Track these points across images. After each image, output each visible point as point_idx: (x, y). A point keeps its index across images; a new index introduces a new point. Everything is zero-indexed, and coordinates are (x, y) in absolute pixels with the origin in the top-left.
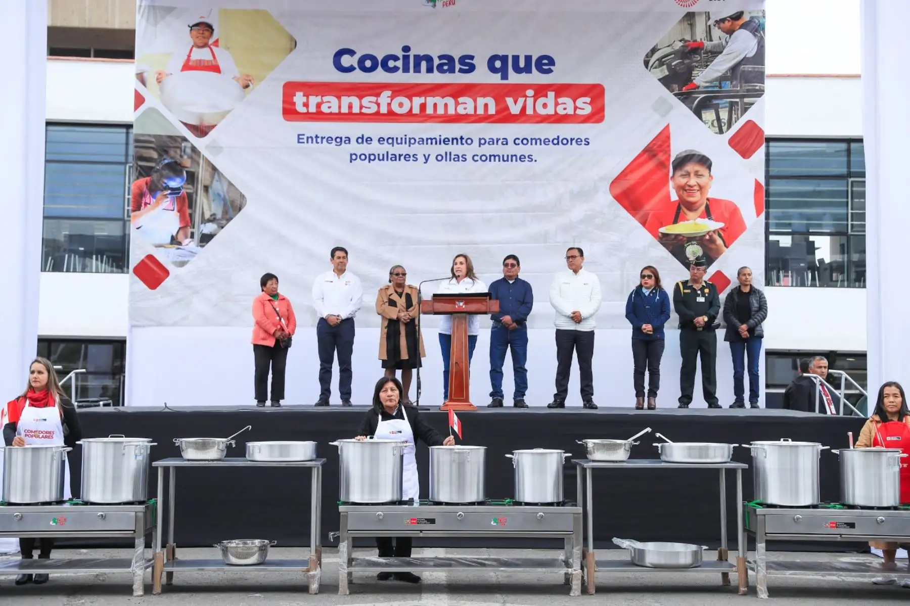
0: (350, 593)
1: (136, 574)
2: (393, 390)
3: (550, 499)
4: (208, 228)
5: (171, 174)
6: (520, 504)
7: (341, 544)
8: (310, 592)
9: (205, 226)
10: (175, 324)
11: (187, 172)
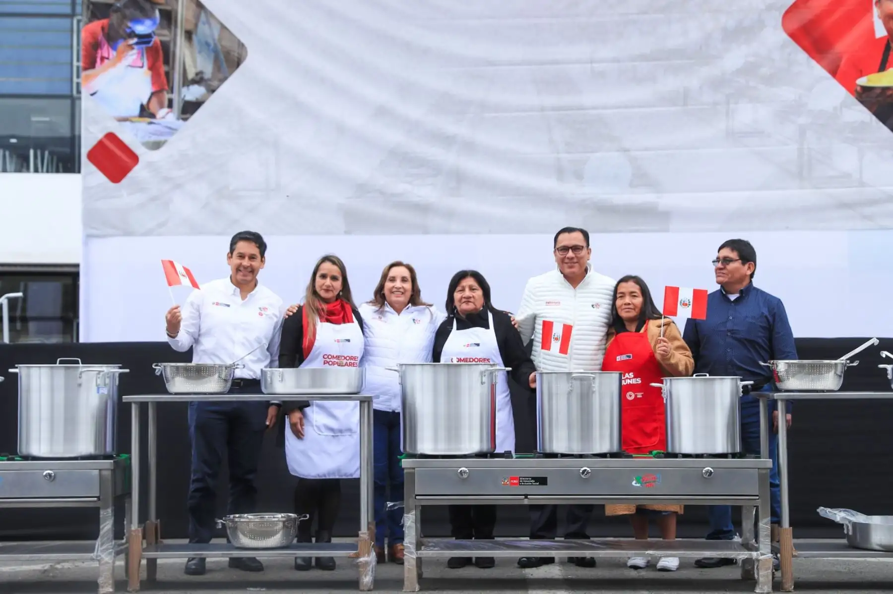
0: (421, 590)
1: (102, 562)
2: (474, 289)
3: (720, 449)
4: (193, 93)
5: (137, 13)
6: (675, 456)
7: (405, 515)
8: (361, 588)
9: (188, 89)
10: (148, 233)
11: (161, 11)
